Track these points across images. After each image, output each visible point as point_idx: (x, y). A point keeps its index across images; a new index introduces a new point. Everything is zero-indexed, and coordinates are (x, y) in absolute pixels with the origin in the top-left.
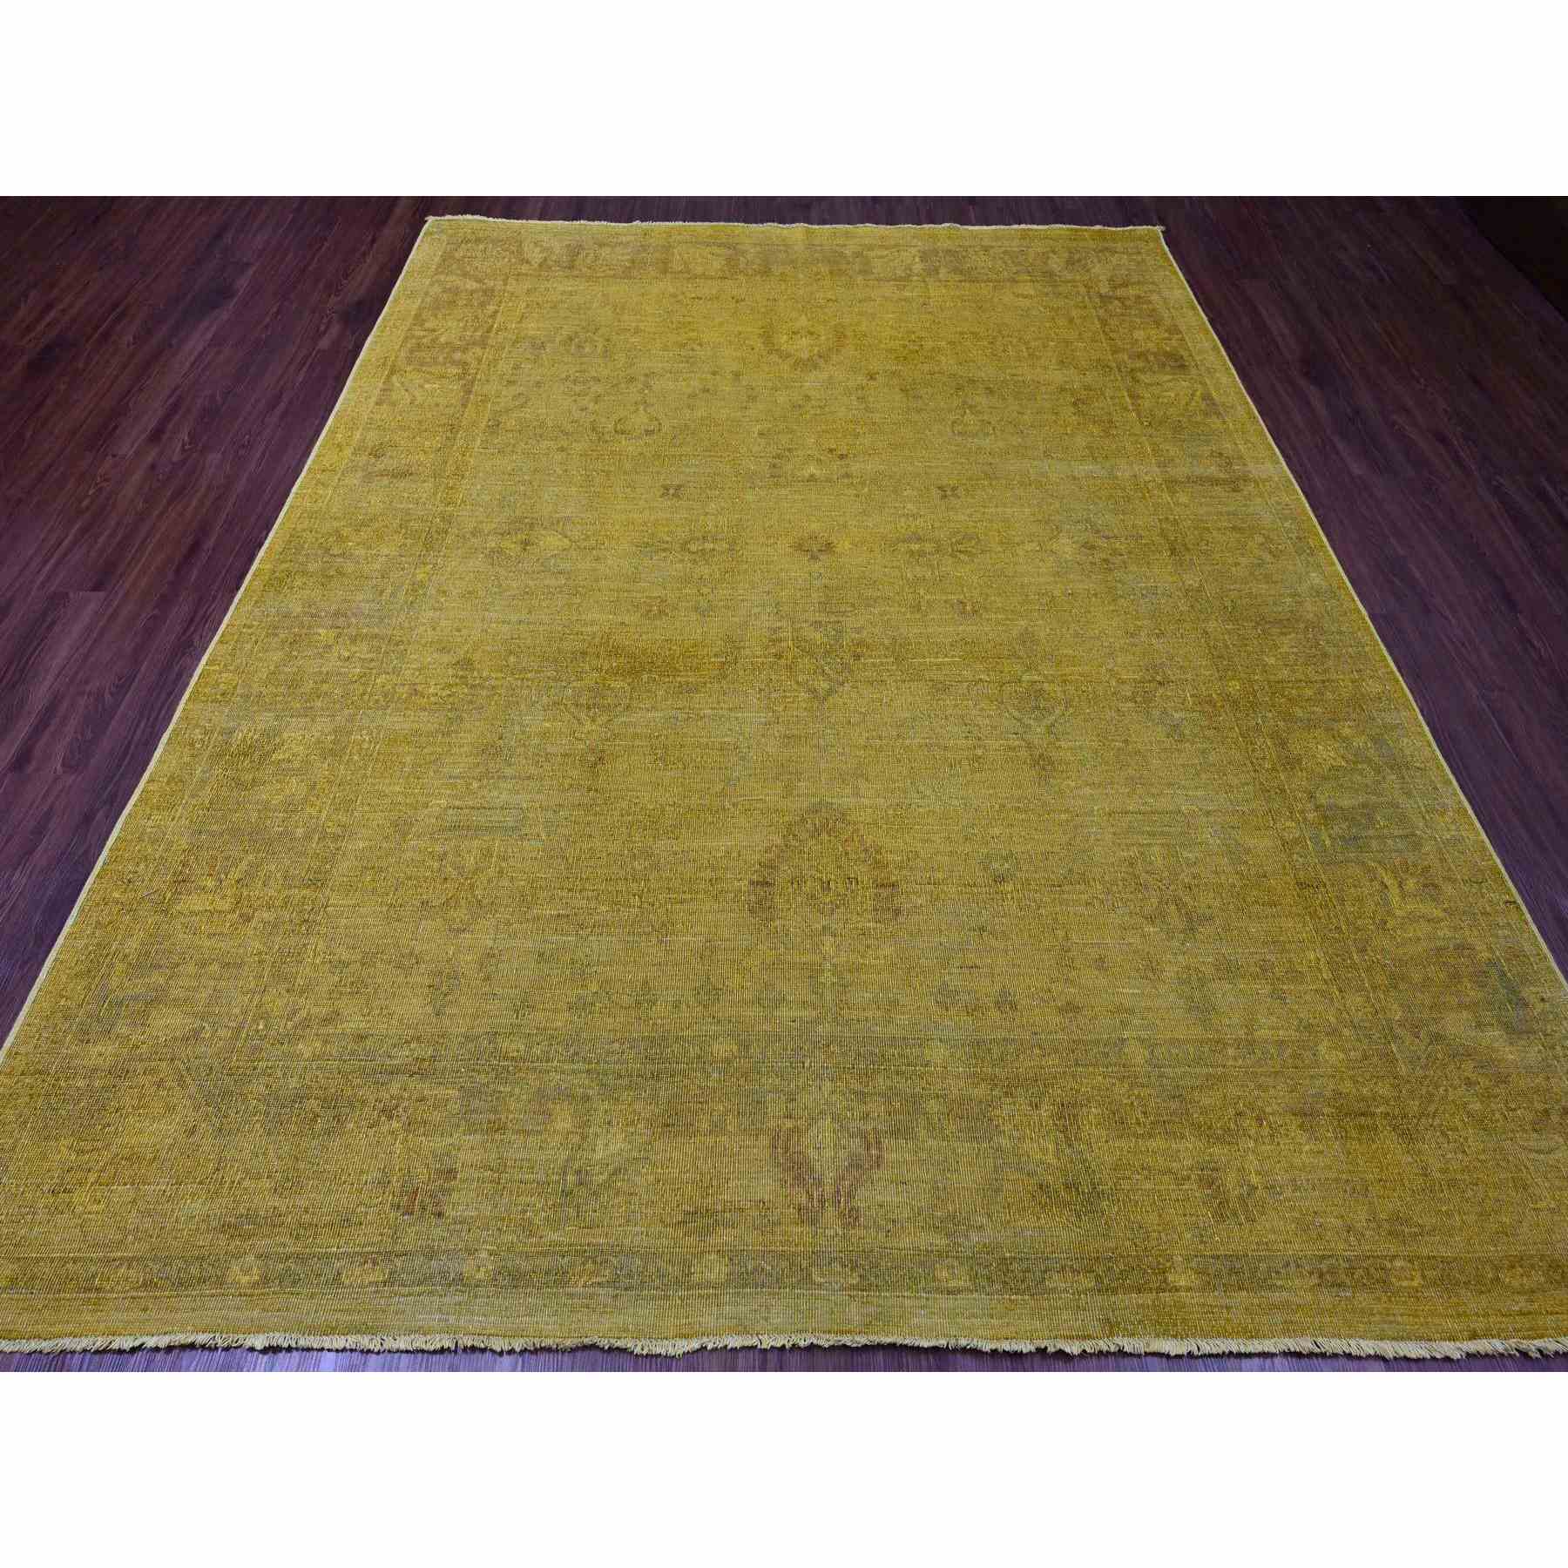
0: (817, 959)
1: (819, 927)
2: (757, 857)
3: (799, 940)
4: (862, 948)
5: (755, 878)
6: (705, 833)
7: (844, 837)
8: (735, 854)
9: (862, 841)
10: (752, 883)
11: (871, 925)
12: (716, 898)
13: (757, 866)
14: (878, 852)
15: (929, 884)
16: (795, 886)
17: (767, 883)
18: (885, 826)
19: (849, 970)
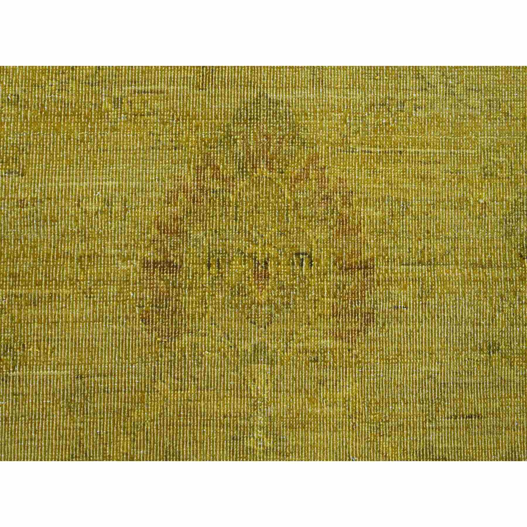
0: (244, 407)
1: (248, 346)
2: (153, 212)
3: (217, 371)
4: (310, 384)
5: (150, 255)
6: (70, 163)
7: (294, 170)
8: (117, 207)
9: (321, 180)
10: (146, 264)
11: (328, 343)
12: (88, 293)
13: (154, 231)
14: (346, 202)
15: (420, 263)
16: (213, 270)
17: (170, 264)
18: (359, 149)
19: (291, 427)
